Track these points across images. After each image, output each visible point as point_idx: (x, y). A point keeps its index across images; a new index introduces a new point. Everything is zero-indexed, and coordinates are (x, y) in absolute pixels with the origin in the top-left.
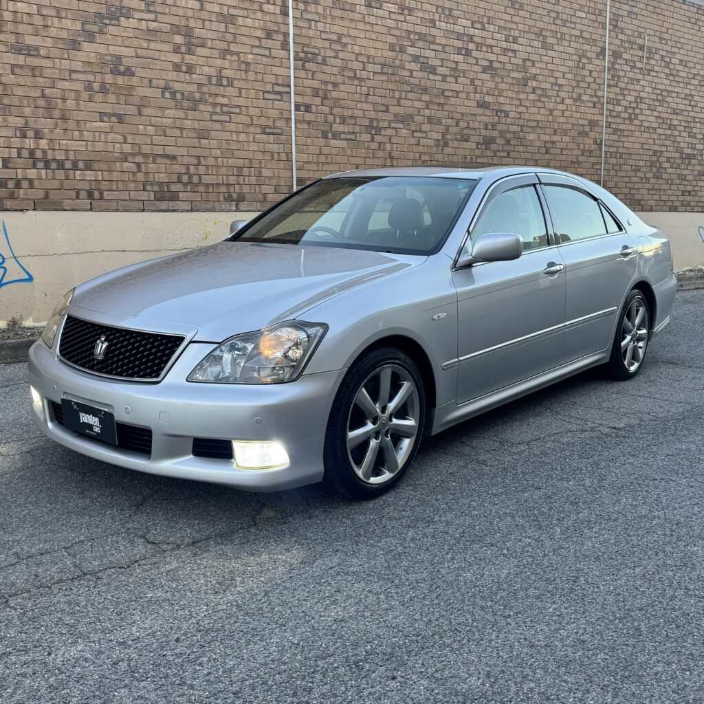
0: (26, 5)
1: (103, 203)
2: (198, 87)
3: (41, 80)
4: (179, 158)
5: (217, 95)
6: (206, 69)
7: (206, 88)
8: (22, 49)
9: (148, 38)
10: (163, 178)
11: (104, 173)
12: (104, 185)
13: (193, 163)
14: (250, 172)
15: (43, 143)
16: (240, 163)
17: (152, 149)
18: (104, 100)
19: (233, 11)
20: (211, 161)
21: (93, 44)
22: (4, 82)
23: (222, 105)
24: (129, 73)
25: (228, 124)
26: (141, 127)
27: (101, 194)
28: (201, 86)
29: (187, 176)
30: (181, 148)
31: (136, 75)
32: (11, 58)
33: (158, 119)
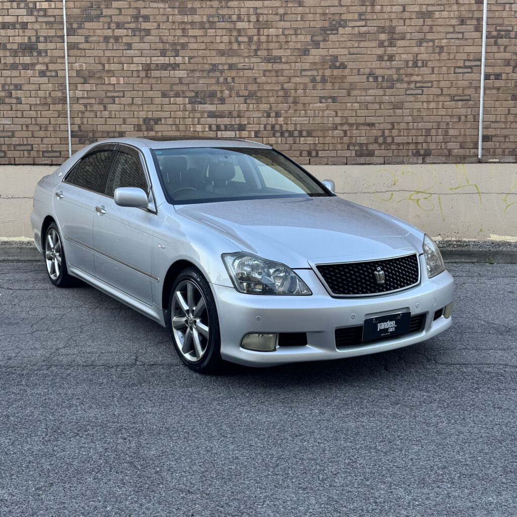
0: (275, 29)
1: (318, 159)
2: (397, 70)
3: (281, 78)
4: (377, 125)
5: (412, 75)
6: (404, 56)
7: (403, 71)
8: (271, 59)
9: (359, 39)
10: (363, 140)
11: (320, 138)
12: (319, 147)
13: (387, 128)
14: (437, 132)
15: (281, 120)
16: (429, 125)
17: (356, 120)
18: (324, 88)
19: (430, 8)
20: (403, 126)
21: (318, 50)
22: (259, 82)
23: (416, 82)
24: (343, 66)
25: (420, 96)
26: (349, 105)
27: (317, 153)
28: (399, 70)
29: (382, 138)
30: (379, 117)
31: (348, 67)
32: (264, 66)
33: (362, 97)
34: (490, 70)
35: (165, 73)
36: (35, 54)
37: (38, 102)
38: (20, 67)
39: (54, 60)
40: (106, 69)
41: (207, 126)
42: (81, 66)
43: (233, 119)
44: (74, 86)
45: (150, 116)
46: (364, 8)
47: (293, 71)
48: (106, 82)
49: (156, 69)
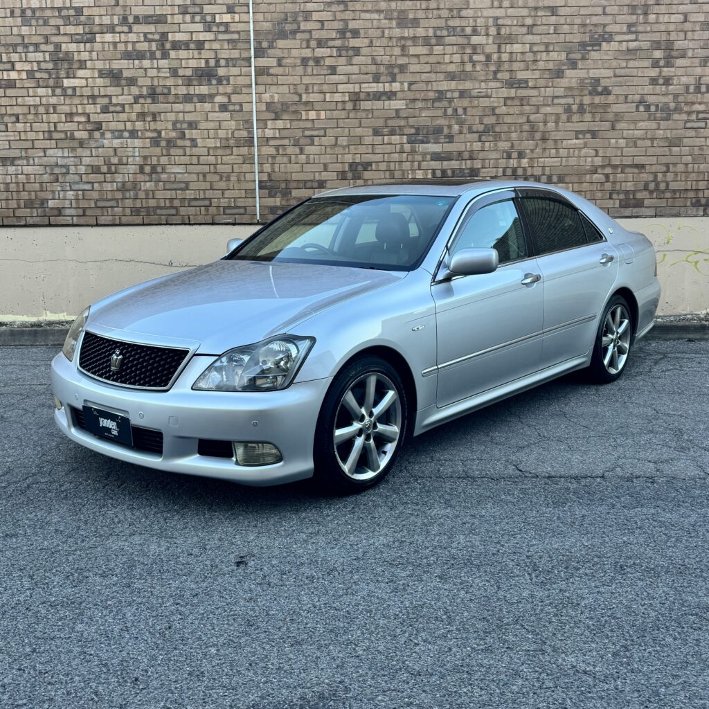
0: (521, 45)
2: (674, 97)
3: (527, 108)
4: (648, 167)
5: (693, 103)
6: (684, 80)
7: (683, 97)
8: (514, 84)
9: (627, 57)
10: (629, 186)
11: (575, 184)
13: (661, 171)
15: (525, 162)
17: (621, 161)
18: (581, 120)
20: (680, 168)
21: (575, 71)
22: (497, 113)
23: (698, 112)
25: (702, 130)
26: (613, 141)
28: (678, 96)
29: (654, 183)
30: (651, 157)
31: (613, 92)
32: (505, 92)
33: (630, 132)
35: (378, 104)
36: (214, 82)
37: (218, 145)
38: (195, 100)
39: (238, 90)
40: (303, 100)
41: (430, 171)
42: (272, 97)
43: (464, 162)
44: (263, 123)
45: (358, 161)
46: (634, 17)
47: (542, 99)
48: (304, 118)
49: (367, 98)
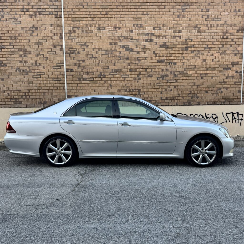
2: (28, 67)
4: (22, 91)
5: (35, 69)
6: (31, 61)
7: (31, 67)
9: (11, 54)
10: (16, 97)
13: (27, 92)
14: (48, 94)
16: (44, 91)
17: (13, 88)
19: (40, 41)
20: (33, 91)
23: (37, 72)
24: (5, 65)
25: (39, 78)
26: (9, 82)
28: (30, 67)
29: (25, 96)
30: (23, 87)
31: (7, 66)
33: (14, 79)
34: (68, 67)
46: (12, 40)
